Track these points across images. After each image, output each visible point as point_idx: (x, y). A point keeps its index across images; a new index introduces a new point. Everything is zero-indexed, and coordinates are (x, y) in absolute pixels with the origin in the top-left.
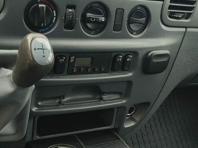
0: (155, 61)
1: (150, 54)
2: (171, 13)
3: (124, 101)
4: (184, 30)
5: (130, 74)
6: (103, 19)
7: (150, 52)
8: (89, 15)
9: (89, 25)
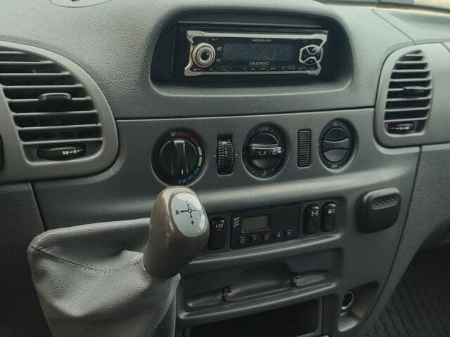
0: (376, 208)
1: (366, 197)
2: (391, 125)
3: (333, 285)
4: (417, 150)
5: (337, 236)
6: (278, 150)
7: (365, 194)
8: (255, 146)
9: (257, 163)
